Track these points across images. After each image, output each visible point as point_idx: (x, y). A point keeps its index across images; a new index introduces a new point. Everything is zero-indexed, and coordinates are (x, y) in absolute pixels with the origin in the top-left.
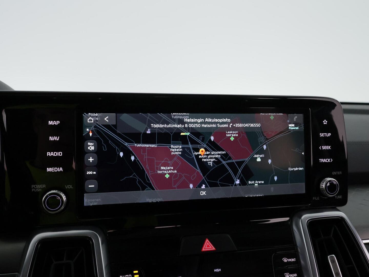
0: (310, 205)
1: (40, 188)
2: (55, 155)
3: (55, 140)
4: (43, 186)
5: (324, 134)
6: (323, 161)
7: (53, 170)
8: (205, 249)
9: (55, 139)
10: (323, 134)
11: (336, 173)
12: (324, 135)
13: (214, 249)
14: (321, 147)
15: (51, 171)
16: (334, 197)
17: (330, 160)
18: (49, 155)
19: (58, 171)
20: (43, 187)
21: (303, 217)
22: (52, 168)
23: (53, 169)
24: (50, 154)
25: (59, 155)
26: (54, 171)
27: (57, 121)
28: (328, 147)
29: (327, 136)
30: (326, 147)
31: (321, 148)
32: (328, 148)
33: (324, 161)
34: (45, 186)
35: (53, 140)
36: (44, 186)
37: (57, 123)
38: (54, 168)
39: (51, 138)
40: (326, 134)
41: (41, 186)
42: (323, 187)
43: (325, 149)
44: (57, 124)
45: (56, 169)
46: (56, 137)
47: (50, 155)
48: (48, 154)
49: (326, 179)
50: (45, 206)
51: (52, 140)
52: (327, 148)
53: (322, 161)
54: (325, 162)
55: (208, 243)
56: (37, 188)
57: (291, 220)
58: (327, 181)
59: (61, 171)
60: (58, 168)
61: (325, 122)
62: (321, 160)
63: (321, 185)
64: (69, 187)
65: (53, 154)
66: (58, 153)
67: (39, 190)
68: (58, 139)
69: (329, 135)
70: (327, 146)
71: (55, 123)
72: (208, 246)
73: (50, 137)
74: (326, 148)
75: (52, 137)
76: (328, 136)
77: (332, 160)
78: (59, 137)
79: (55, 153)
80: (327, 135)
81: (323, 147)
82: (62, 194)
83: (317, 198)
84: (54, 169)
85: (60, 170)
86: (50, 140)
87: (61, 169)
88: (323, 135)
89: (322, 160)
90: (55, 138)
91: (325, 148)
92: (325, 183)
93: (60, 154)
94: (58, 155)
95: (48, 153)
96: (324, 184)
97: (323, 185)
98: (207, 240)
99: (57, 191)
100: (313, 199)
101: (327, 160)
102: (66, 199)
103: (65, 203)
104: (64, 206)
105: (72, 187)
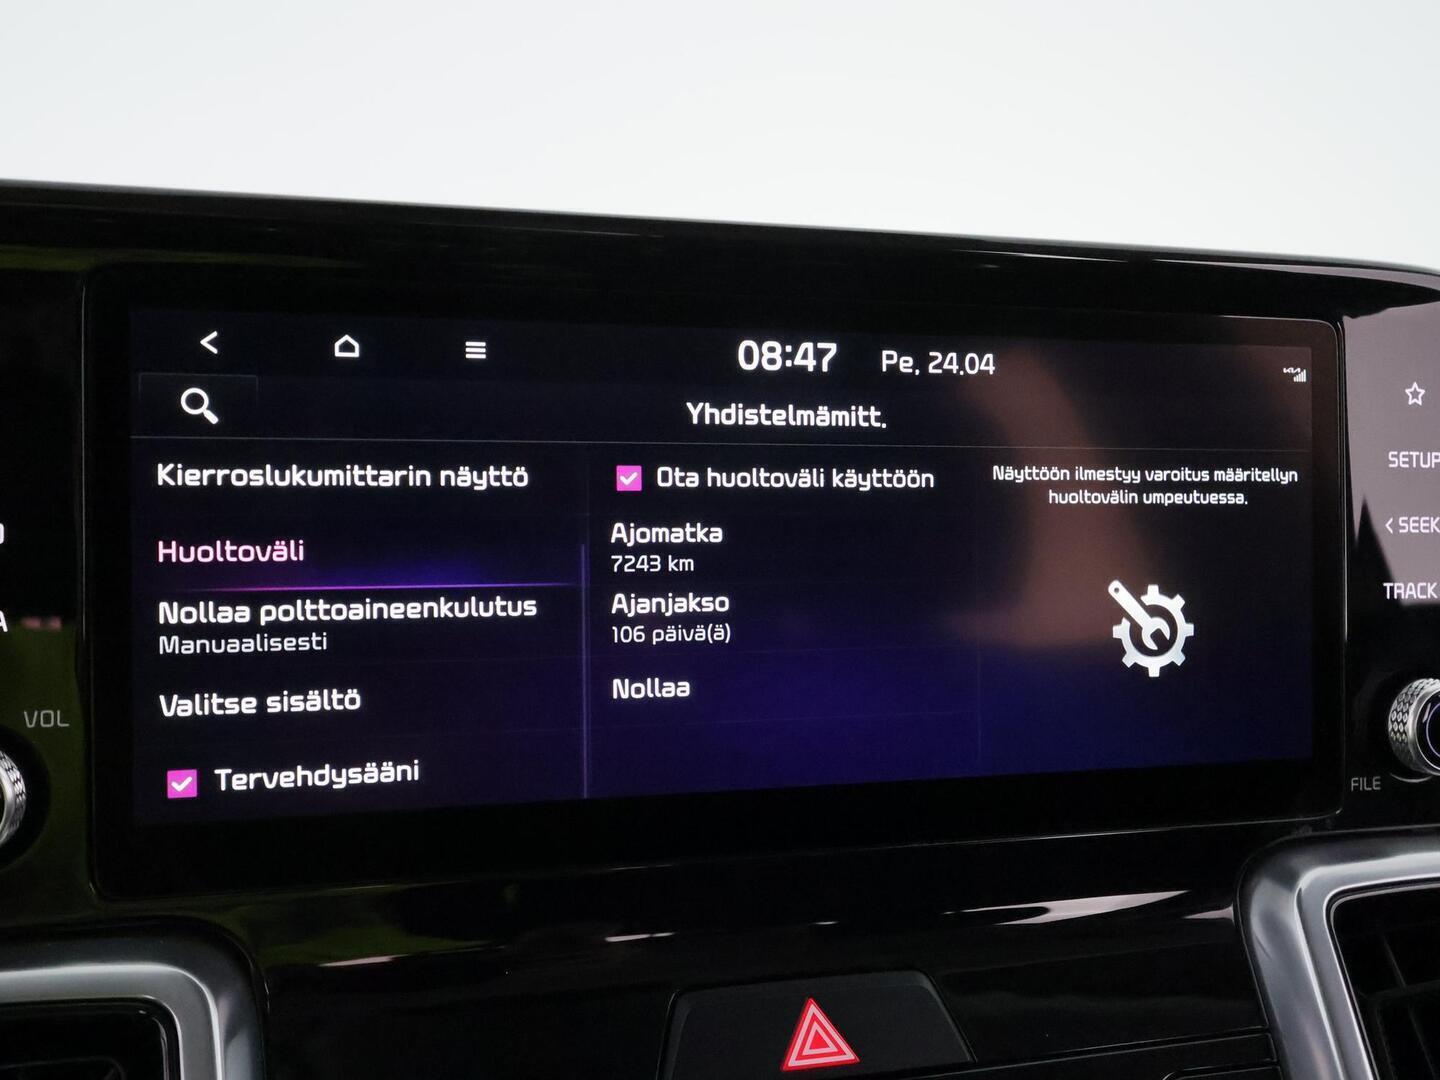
0: (1338, 812)
5: (1411, 457)
6: (1402, 591)
8: (800, 1057)
10: (1402, 453)
12: (1410, 463)
13: (849, 1055)
14: (1391, 520)
17: (1437, 590)
21: (1305, 881)
28: (1429, 522)
29: (1423, 466)
30: (1419, 522)
31: (1395, 526)
32: (1429, 528)
33: (1408, 592)
40: (1418, 457)
42: (1405, 724)
43: (1413, 531)
49: (1416, 683)
52: (1422, 525)
53: (1396, 591)
54: (1410, 597)
55: (819, 1022)
58: (1424, 697)
61: (1415, 394)
62: (1392, 588)
63: (1393, 716)
64: (48, 719)
69: (1434, 461)
70: (1423, 519)
72: (818, 1042)
74: (1418, 528)
76: (1428, 466)
80: (1425, 462)
81: (1401, 524)
83: (1369, 784)
88: (1402, 459)
89: (1399, 588)
91: (1412, 525)
92: (1419, 705)
96: (1411, 711)
97: (1406, 718)
98: (813, 1009)
100: (1353, 784)
101: (1422, 587)
102: (21, 786)
103: (16, 810)
104: (12, 824)
105: (62, 722)
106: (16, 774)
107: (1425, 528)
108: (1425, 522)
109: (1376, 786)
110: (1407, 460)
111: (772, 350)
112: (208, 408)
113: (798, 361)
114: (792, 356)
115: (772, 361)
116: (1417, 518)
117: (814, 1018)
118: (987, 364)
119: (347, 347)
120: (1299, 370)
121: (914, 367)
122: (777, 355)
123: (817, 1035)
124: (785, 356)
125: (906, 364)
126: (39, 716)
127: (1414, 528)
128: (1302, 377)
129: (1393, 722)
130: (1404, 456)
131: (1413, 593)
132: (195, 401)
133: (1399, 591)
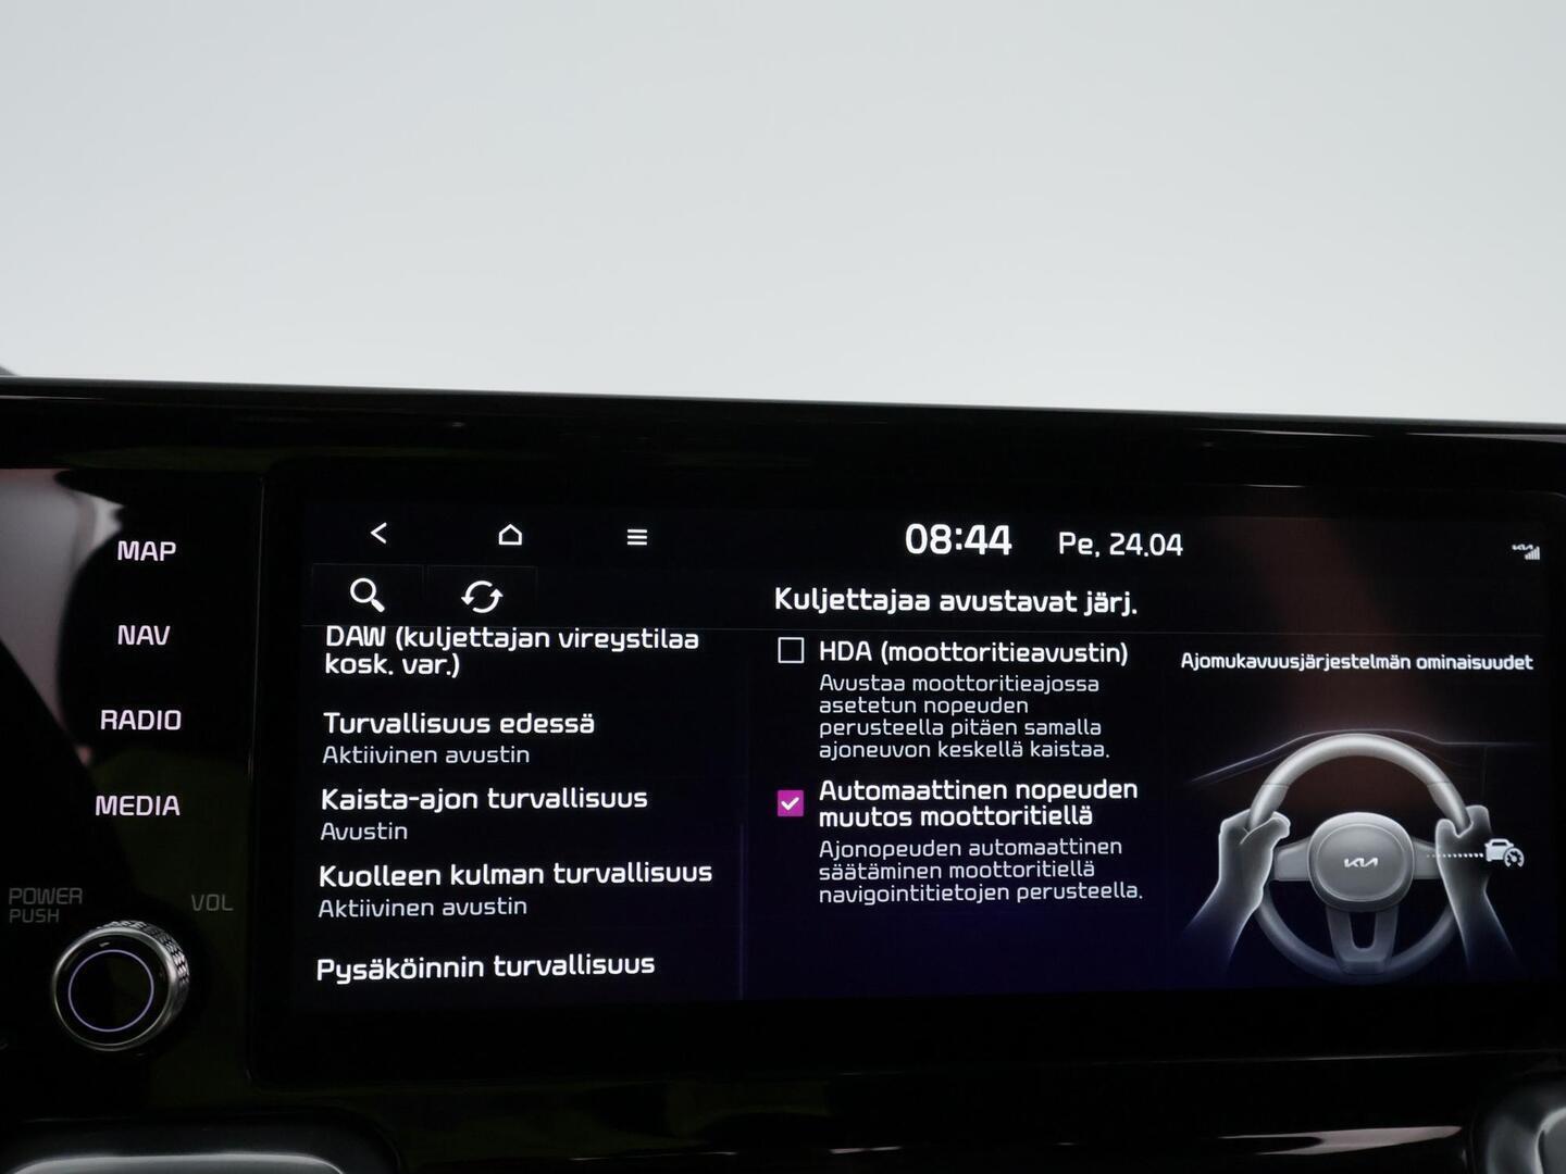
1: (54, 907)
2: (141, 727)
3: (145, 642)
4: (67, 892)
7: (126, 810)
9: (150, 638)
15: (114, 813)
18: (109, 725)
19: (158, 813)
20: (67, 899)
21: (1550, 1122)
22: (123, 798)
23: (126, 802)
24: (118, 721)
25: (167, 727)
26: (132, 814)
27: (163, 544)
34: (79, 896)
35: (138, 643)
36: (76, 894)
37: (163, 552)
38: (133, 797)
39: (126, 635)
41: (62, 893)
44: (162, 559)
45: (145, 805)
46: (156, 628)
47: (114, 727)
48: (104, 720)
50: (62, 1007)
51: (130, 642)
56: (37, 906)
57: (1473, 1138)
59: (171, 813)
60: (158, 798)
64: (212, 903)
65: (132, 722)
66: (160, 713)
67: (45, 913)
68: (161, 640)
71: (154, 553)
73: (123, 628)
75: (133, 627)
78: (168, 628)
79: (141, 713)
82: (164, 944)
84: (134, 801)
85: (167, 808)
86: (120, 642)
87: (172, 804)
90: (146, 634)
93: (168, 720)
94: (159, 728)
95: (104, 712)
99: (138, 924)
102: (184, 970)
103: (178, 994)
104: (174, 1009)
105: (227, 906)
106: (182, 958)
111: (941, 533)
112: (375, 598)
113: (969, 544)
114: (962, 539)
115: (941, 545)
118: (1174, 545)
119: (510, 536)
120: (1531, 547)
121: (1093, 549)
122: (946, 539)
124: (955, 539)
125: (1085, 546)
126: (205, 898)
128: (1534, 554)
132: (363, 591)
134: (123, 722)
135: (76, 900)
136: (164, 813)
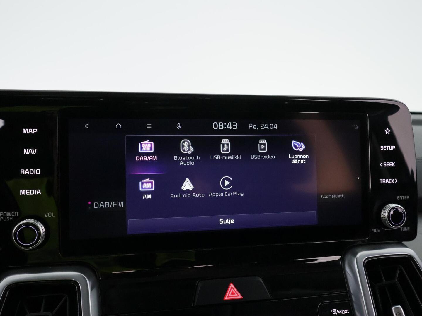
0: (367, 238)
1: (11, 217)
2: (30, 174)
4: (14, 213)
5: (387, 147)
6: (385, 181)
8: (228, 297)
9: (32, 152)
11: (402, 197)
12: (387, 149)
13: (240, 297)
14: (382, 163)
15: (25, 194)
16: (400, 228)
17: (395, 181)
18: (22, 173)
19: (35, 194)
20: (14, 215)
21: (358, 255)
22: (27, 190)
23: (28, 191)
25: (37, 173)
26: (29, 194)
27: (34, 129)
29: (390, 149)
30: (389, 164)
31: (383, 165)
34: (17, 214)
35: (29, 153)
36: (16, 213)
37: (34, 131)
39: (26, 152)
40: (389, 147)
41: (13, 213)
42: (385, 215)
44: (34, 133)
45: (32, 192)
46: (33, 150)
47: (24, 174)
49: (388, 205)
50: (15, 240)
52: (390, 164)
53: (383, 181)
54: (387, 183)
55: (233, 288)
56: (7, 217)
57: (342, 260)
58: (390, 208)
60: (35, 190)
61: (388, 131)
62: (382, 181)
63: (382, 213)
64: (50, 215)
65: (28, 172)
66: (35, 170)
67: (9, 218)
68: (34, 152)
69: (393, 148)
70: (390, 163)
71: (32, 132)
72: (233, 293)
73: (25, 150)
75: (27, 150)
77: (397, 181)
78: (36, 150)
79: (30, 170)
81: (384, 164)
82: (39, 224)
83: (377, 231)
84: (30, 191)
85: (38, 193)
86: (24, 153)
87: (39, 191)
88: (384, 148)
90: (30, 151)
92: (388, 211)
93: (37, 172)
94: (35, 173)
95: (21, 170)
96: (386, 212)
97: (385, 214)
98: (232, 285)
99: (32, 220)
100: (372, 231)
101: (390, 180)
102: (44, 230)
103: (43, 236)
104: (42, 239)
105: (53, 215)
106: (43, 227)
107: (391, 165)
108: (391, 164)
109: (378, 231)
110: (386, 148)
111: (221, 124)
113: (228, 127)
114: (226, 126)
115: (221, 127)
116: (389, 163)
117: (232, 287)
118: (275, 126)
119: (119, 126)
120: (357, 126)
121: (257, 128)
122: (222, 126)
123: (233, 292)
124: (224, 126)
125: (255, 127)
126: (48, 214)
127: (388, 165)
128: (357, 128)
129: (382, 215)
130: (385, 147)
131: (388, 182)
133: (384, 181)
134: (26, 172)
135: (16, 215)
136: (37, 194)
